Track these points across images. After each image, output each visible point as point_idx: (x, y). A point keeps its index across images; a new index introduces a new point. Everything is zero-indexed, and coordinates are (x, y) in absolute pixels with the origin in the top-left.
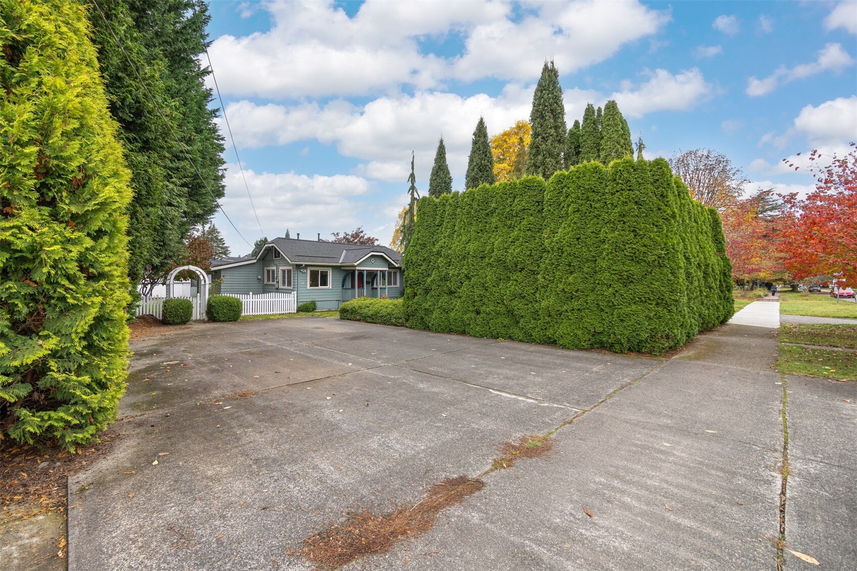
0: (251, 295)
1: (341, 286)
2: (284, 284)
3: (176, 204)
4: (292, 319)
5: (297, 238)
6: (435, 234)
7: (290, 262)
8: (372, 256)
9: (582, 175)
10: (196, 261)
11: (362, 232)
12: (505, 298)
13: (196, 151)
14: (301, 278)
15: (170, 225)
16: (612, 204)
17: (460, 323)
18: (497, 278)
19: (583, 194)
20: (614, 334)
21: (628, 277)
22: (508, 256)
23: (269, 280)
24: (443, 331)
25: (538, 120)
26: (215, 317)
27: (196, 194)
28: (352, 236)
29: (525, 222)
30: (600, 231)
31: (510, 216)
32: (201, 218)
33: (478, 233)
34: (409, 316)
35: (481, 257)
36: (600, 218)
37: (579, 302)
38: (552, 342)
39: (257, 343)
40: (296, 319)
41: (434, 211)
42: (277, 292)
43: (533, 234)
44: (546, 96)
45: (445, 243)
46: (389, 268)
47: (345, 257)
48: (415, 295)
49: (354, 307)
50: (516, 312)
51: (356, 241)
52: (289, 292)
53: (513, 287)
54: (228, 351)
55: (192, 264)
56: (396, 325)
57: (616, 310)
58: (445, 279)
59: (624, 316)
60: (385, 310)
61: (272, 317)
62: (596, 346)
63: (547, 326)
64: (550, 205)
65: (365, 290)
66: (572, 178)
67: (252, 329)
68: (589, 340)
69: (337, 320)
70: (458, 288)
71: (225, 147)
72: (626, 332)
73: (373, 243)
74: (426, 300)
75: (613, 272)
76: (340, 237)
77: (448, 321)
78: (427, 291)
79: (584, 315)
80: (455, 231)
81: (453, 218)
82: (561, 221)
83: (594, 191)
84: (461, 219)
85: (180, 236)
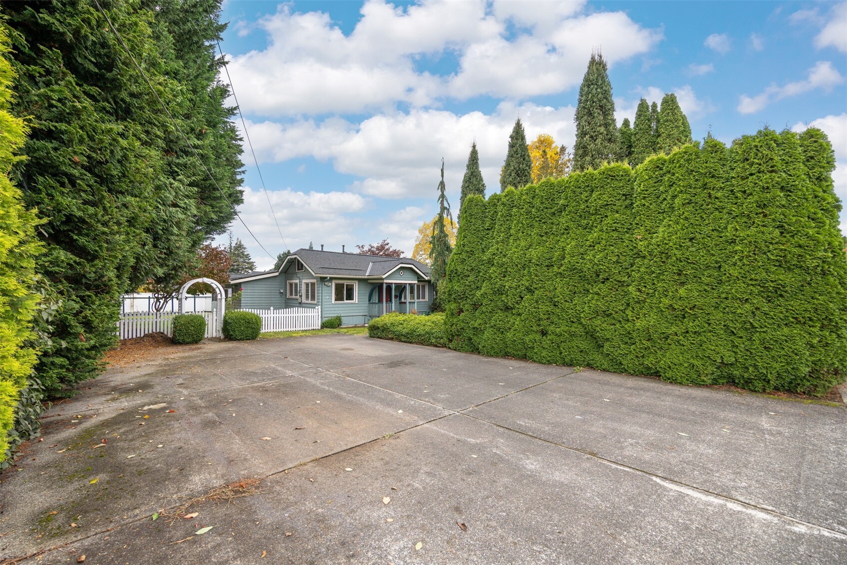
0: (272, 311)
1: (368, 300)
2: (307, 297)
3: (183, 205)
4: (316, 337)
5: (321, 250)
6: (485, 239)
7: (314, 274)
8: (401, 268)
9: (694, 157)
10: (213, 274)
11: (388, 244)
12: (582, 315)
13: (207, 147)
14: (325, 292)
15: (175, 230)
16: (744, 192)
17: (519, 346)
18: (570, 291)
19: (697, 180)
20: (755, 366)
21: (776, 290)
22: (586, 264)
23: (291, 294)
24: (496, 355)
25: (586, 117)
26: (231, 335)
27: (209, 197)
28: (378, 249)
29: (609, 220)
30: (726, 228)
31: (587, 214)
32: (217, 224)
33: (542, 236)
34: (453, 336)
35: (547, 266)
36: (725, 211)
37: (697, 322)
38: (654, 374)
39: (275, 371)
40: (321, 336)
41: (483, 212)
42: (300, 307)
43: (620, 236)
44: (594, 91)
45: (498, 249)
46: (418, 281)
47: (371, 270)
48: (461, 311)
49: (386, 324)
50: (598, 334)
51: (381, 253)
52: (312, 306)
53: (594, 302)
54: (236, 385)
55: (208, 277)
56: (436, 346)
57: (758, 334)
58: (500, 292)
59: (772, 342)
60: (422, 328)
61: (294, 335)
62: (721, 381)
63: (646, 353)
64: (644, 198)
65: (393, 304)
66: (678, 161)
67: (271, 350)
68: (713, 374)
69: (366, 338)
70: (517, 303)
71: (243, 148)
72: (775, 365)
73: (398, 255)
74: (475, 318)
75: (750, 282)
76: (364, 250)
77: (504, 343)
78: (476, 306)
79: (705, 340)
80: (511, 235)
81: (507, 220)
82: (661, 218)
83: (713, 177)
84: (518, 221)
85: (190, 244)
